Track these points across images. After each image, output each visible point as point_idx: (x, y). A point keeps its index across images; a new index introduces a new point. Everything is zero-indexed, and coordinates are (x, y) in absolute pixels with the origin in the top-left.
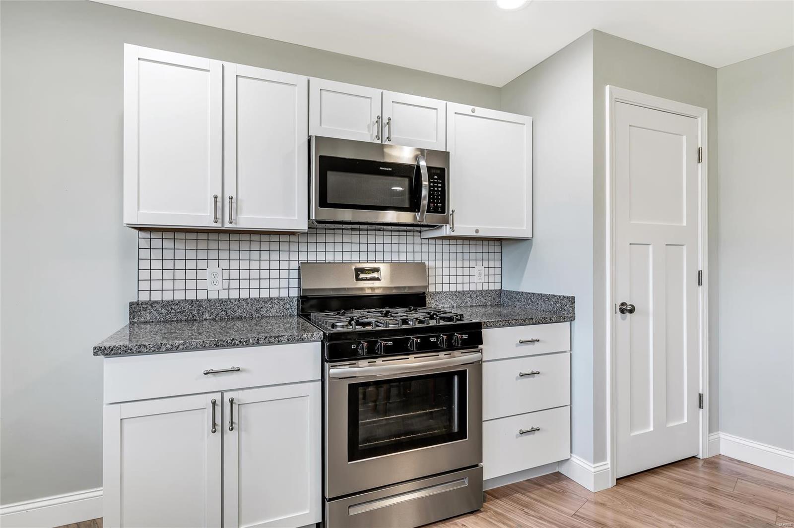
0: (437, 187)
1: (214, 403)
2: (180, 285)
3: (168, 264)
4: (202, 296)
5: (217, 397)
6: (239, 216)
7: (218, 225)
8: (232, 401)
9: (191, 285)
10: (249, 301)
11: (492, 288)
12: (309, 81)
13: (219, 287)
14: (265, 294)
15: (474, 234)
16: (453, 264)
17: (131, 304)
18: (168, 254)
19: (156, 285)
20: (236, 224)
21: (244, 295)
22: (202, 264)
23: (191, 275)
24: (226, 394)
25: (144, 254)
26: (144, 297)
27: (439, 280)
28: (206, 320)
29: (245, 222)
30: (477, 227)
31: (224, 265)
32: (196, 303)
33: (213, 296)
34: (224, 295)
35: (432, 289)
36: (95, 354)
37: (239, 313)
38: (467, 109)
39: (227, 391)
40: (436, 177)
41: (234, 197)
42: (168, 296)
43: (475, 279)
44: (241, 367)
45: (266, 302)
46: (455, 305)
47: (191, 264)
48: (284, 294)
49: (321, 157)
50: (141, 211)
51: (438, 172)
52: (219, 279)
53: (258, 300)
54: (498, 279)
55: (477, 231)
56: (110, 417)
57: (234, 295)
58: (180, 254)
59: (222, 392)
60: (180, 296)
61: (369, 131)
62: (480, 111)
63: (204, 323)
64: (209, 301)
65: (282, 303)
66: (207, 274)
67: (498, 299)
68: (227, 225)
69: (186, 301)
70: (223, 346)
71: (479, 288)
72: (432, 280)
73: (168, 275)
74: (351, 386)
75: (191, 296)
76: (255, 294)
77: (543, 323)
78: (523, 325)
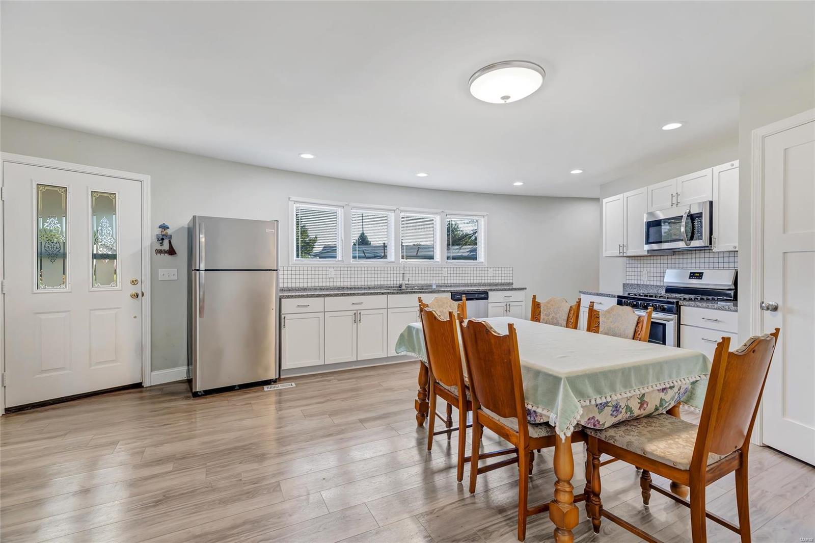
6: (628, 251)
12: (647, 188)
13: (647, 279)
20: (626, 254)
31: (648, 270)
41: (626, 244)
49: (647, 222)
51: (699, 215)
52: (647, 276)
66: (643, 274)
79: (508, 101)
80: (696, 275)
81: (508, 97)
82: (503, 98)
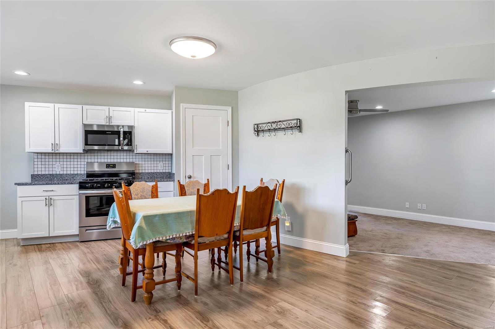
0: (129, 137)
1: (46, 199)
2: (47, 169)
3: (43, 163)
4: (54, 173)
5: (47, 197)
6: (60, 149)
7: (53, 152)
8: (51, 198)
9: (51, 169)
10: (70, 175)
11: (167, 171)
12: (82, 107)
13: (60, 170)
14: (76, 173)
15: (146, 152)
16: (149, 162)
17: (32, 175)
18: (43, 160)
19: (40, 169)
20: (59, 151)
21: (69, 172)
22: (54, 163)
23: (51, 166)
24: (50, 197)
25: (36, 160)
26: (36, 173)
27: (143, 168)
28: (55, 180)
29: (62, 150)
30: (147, 150)
31: (62, 163)
32: (52, 175)
33: (58, 173)
34: (62, 173)
35: (137, 171)
36: (15, 185)
37: (66, 178)
38: (143, 110)
39: (50, 196)
40: (128, 134)
41: (58, 143)
42: (43, 173)
43: (159, 168)
44: (54, 190)
45: (76, 175)
46: (150, 177)
47: (51, 163)
48: (82, 172)
49: (85, 130)
50: (31, 148)
51: (129, 132)
52: (60, 168)
53: (73, 174)
54: (170, 168)
55: (147, 151)
56: (19, 200)
57: (65, 173)
58: (51, 160)
59: (49, 196)
60: (47, 173)
61: (104, 120)
62: (148, 110)
63: (55, 181)
64: (56, 174)
65: (81, 175)
66: (56, 166)
67: (169, 176)
68: (56, 152)
69: (49, 174)
70: (49, 184)
71: (161, 171)
72: (137, 168)
73: (43, 166)
74: (86, 197)
75: (51, 173)
76: (72, 172)
77: (160, 182)
78: (152, 182)
79: (194, 58)
80: (111, 165)
81: (194, 57)
82: (192, 56)
